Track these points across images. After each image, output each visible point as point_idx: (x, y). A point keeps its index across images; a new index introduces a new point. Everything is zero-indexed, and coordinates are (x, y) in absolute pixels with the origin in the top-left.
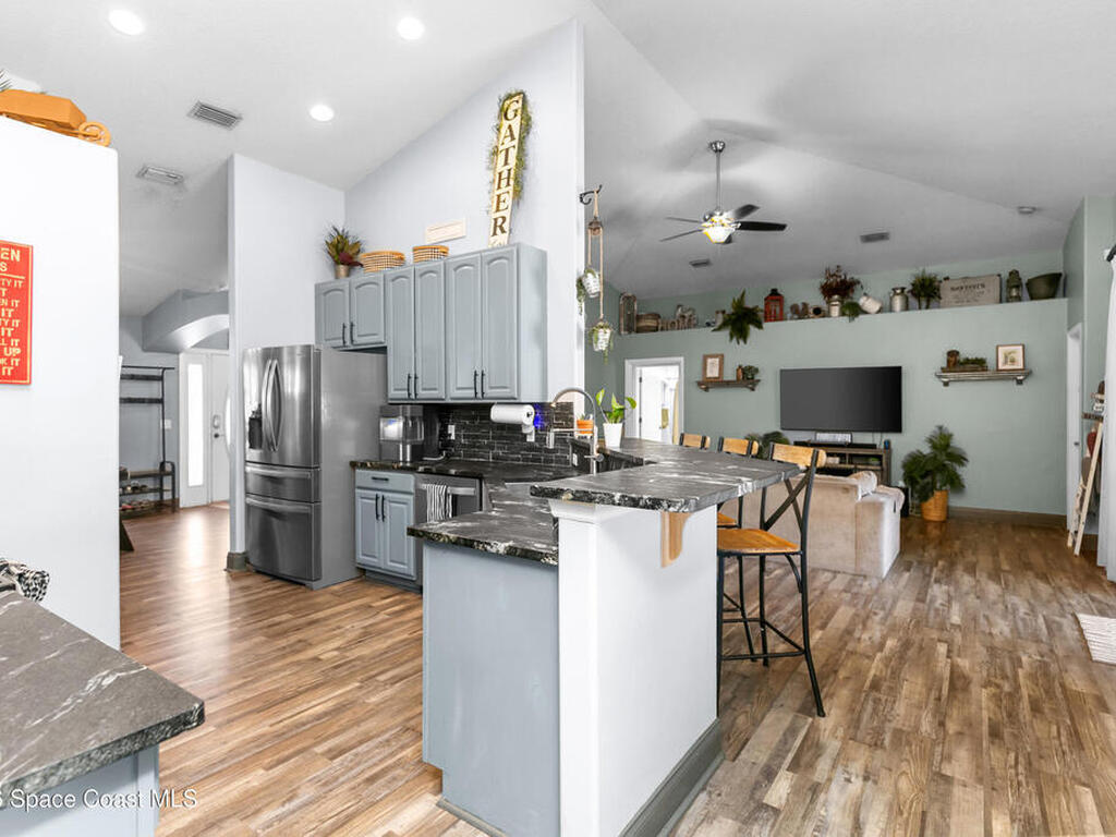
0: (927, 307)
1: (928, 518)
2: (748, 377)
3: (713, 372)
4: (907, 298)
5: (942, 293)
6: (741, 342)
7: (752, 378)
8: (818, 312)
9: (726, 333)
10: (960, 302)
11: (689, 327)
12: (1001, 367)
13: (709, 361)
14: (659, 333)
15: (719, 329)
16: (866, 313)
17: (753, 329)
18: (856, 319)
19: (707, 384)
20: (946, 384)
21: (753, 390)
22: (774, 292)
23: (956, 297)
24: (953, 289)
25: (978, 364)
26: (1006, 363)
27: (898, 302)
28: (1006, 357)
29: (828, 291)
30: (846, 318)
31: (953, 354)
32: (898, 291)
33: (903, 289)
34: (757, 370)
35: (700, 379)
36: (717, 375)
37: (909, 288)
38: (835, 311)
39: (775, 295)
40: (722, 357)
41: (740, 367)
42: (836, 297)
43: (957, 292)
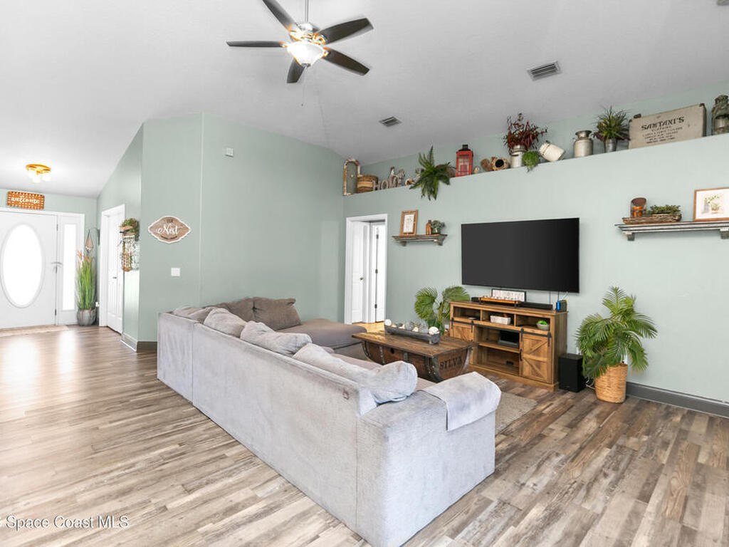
0: (614, 150)
1: (602, 398)
2: (436, 232)
3: (408, 228)
4: (592, 142)
5: (632, 134)
6: (432, 198)
7: (439, 233)
8: (500, 164)
9: (419, 190)
10: (651, 141)
11: (396, 186)
12: (699, 216)
13: (407, 217)
14: (374, 192)
15: (416, 186)
16: (547, 161)
17: (441, 185)
18: (535, 169)
19: (404, 240)
20: (631, 238)
21: (441, 244)
22: (465, 148)
23: (648, 136)
24: (645, 128)
25: (670, 214)
26: (706, 210)
27: (582, 147)
28: (707, 204)
29: (512, 141)
30: (525, 169)
31: (638, 202)
32: (583, 135)
33: (588, 133)
34: (443, 225)
35: (398, 235)
36: (411, 231)
37: (594, 129)
38: (517, 161)
39: (465, 152)
40: (416, 213)
41: (430, 222)
42: (519, 147)
43: (649, 131)
